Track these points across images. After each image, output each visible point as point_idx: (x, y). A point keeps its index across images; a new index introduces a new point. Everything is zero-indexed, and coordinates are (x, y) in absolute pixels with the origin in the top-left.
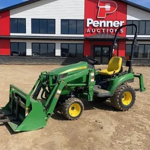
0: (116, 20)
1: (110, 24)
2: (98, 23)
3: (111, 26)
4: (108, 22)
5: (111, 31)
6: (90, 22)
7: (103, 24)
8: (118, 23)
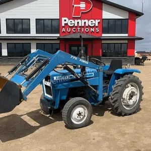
0: (92, 19)
1: (85, 23)
2: (73, 22)
3: (87, 25)
4: (83, 21)
5: (87, 30)
6: (65, 21)
7: (78, 23)
8: (94, 22)
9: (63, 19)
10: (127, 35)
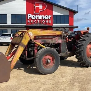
0: (46, 15)
1: (42, 17)
2: (35, 17)
3: (43, 19)
4: (41, 16)
5: (44, 22)
6: (30, 16)
7: (38, 17)
8: (48, 17)
9: (28, 15)
10: (68, 25)
